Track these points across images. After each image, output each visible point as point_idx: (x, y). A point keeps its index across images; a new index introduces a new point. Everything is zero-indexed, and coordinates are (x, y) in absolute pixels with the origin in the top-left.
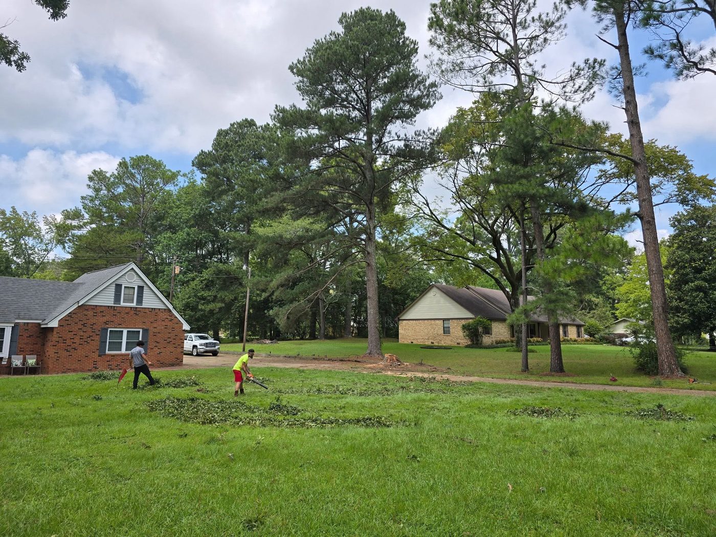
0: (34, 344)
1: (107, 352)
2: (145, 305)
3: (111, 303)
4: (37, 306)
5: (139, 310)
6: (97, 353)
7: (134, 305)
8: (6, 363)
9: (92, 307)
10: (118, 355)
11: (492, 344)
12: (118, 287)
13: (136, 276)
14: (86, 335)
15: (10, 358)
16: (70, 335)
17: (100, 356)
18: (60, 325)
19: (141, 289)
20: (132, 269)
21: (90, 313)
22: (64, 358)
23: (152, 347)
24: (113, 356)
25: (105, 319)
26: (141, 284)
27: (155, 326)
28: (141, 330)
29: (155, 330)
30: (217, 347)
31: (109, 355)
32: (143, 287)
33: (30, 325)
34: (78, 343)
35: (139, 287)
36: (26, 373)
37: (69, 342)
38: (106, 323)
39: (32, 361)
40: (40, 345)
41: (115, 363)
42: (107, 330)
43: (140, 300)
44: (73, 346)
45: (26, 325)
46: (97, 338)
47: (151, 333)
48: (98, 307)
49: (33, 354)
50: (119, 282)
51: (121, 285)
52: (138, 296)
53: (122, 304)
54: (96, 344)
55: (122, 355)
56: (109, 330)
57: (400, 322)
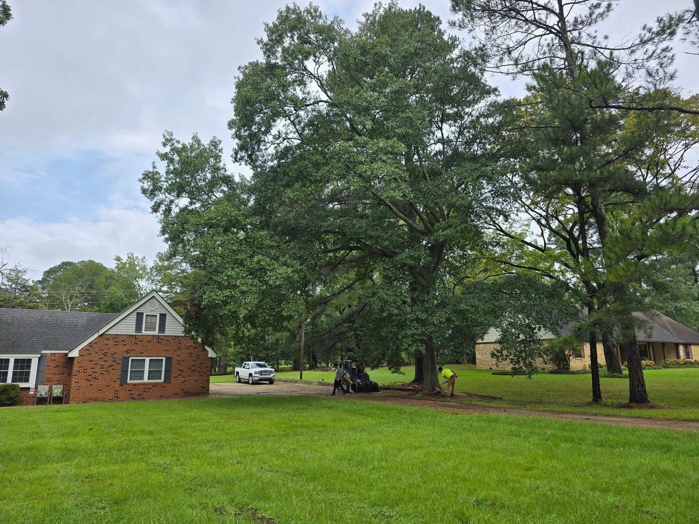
0: (61, 374)
1: (129, 381)
2: (167, 333)
3: (132, 331)
4: (66, 338)
5: (161, 337)
6: (118, 382)
7: (156, 333)
8: (33, 393)
9: (113, 336)
10: (140, 384)
11: (584, 368)
12: (140, 315)
13: (157, 303)
14: (106, 364)
15: (36, 388)
16: (91, 364)
17: (121, 385)
18: (81, 355)
19: (163, 317)
20: (154, 297)
21: (111, 342)
22: (85, 388)
23: (176, 375)
24: (135, 385)
25: (126, 348)
26: (164, 312)
27: (179, 354)
28: (164, 359)
29: (178, 358)
30: (272, 375)
31: (130, 384)
32: (165, 315)
33: (57, 356)
34: (99, 372)
35: (161, 315)
36: (50, 403)
37: (89, 372)
38: (127, 352)
39: (57, 391)
40: (66, 375)
41: (137, 393)
42: (128, 358)
43: (162, 328)
44: (94, 375)
45: (53, 355)
46: (119, 367)
47: (174, 361)
48: (119, 336)
49: (60, 384)
50: (140, 311)
51: (142, 314)
52: (160, 324)
53: (144, 332)
54: (117, 373)
55: (144, 384)
56: (131, 358)
57: (477, 346)
